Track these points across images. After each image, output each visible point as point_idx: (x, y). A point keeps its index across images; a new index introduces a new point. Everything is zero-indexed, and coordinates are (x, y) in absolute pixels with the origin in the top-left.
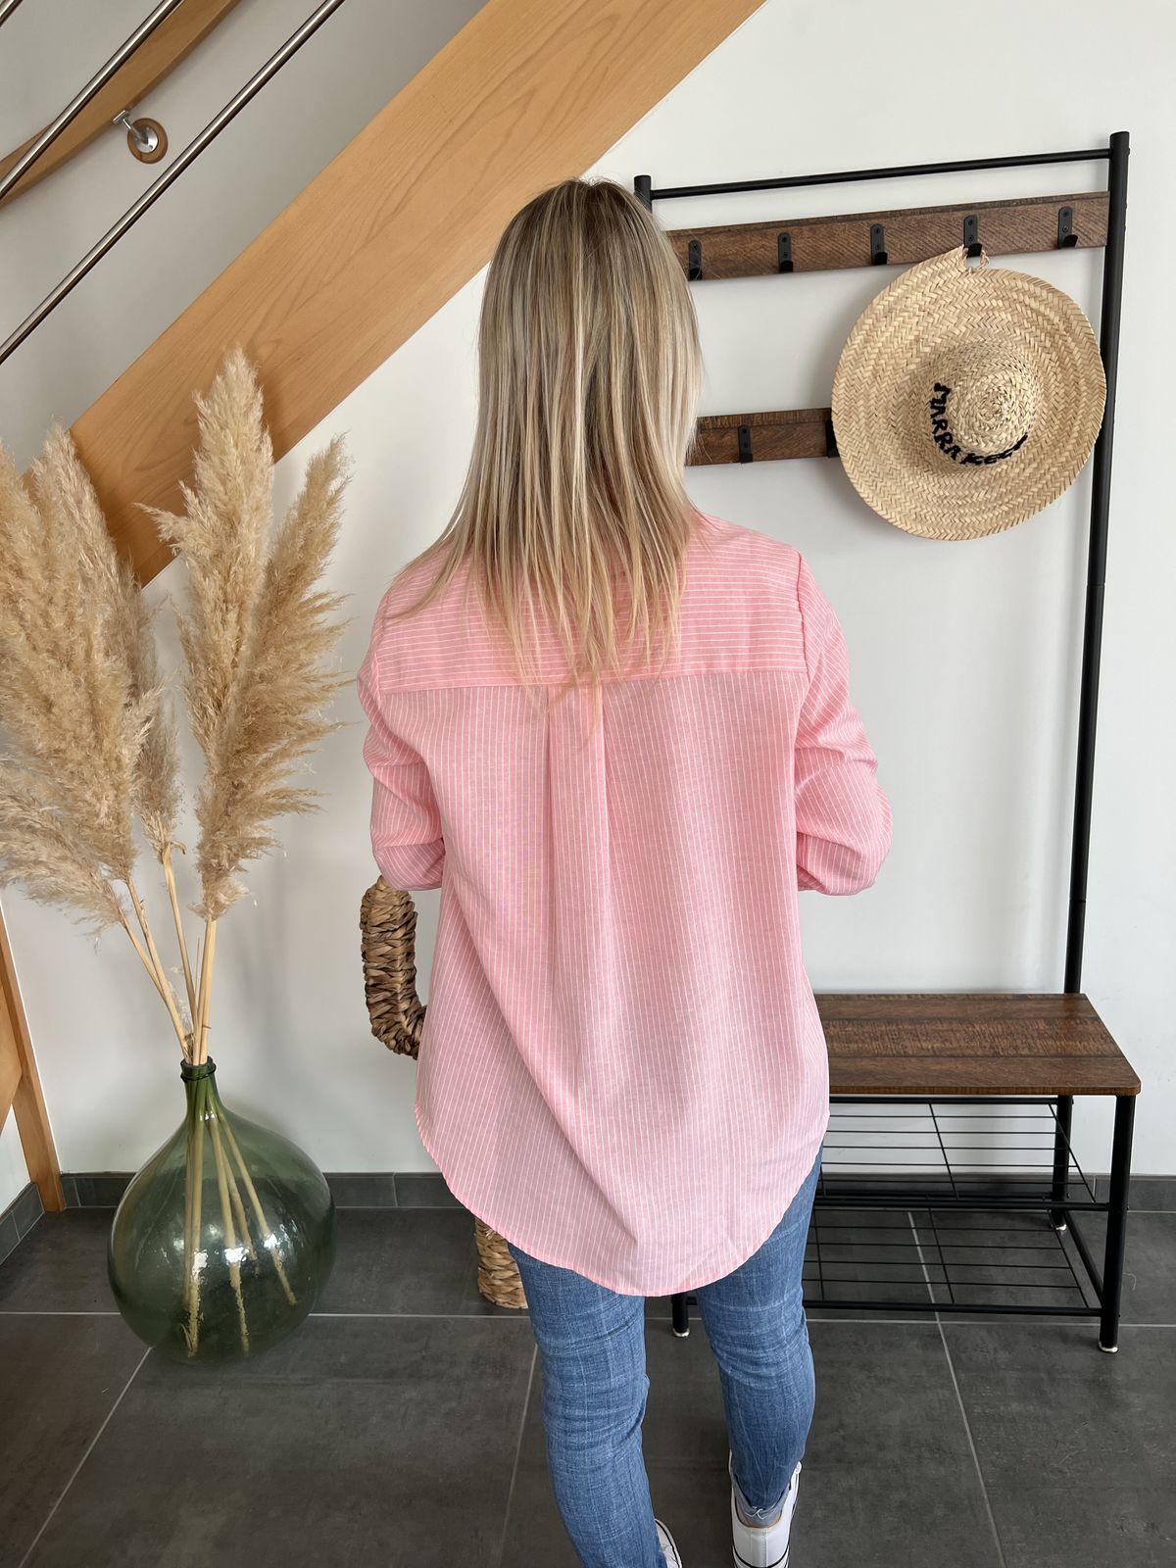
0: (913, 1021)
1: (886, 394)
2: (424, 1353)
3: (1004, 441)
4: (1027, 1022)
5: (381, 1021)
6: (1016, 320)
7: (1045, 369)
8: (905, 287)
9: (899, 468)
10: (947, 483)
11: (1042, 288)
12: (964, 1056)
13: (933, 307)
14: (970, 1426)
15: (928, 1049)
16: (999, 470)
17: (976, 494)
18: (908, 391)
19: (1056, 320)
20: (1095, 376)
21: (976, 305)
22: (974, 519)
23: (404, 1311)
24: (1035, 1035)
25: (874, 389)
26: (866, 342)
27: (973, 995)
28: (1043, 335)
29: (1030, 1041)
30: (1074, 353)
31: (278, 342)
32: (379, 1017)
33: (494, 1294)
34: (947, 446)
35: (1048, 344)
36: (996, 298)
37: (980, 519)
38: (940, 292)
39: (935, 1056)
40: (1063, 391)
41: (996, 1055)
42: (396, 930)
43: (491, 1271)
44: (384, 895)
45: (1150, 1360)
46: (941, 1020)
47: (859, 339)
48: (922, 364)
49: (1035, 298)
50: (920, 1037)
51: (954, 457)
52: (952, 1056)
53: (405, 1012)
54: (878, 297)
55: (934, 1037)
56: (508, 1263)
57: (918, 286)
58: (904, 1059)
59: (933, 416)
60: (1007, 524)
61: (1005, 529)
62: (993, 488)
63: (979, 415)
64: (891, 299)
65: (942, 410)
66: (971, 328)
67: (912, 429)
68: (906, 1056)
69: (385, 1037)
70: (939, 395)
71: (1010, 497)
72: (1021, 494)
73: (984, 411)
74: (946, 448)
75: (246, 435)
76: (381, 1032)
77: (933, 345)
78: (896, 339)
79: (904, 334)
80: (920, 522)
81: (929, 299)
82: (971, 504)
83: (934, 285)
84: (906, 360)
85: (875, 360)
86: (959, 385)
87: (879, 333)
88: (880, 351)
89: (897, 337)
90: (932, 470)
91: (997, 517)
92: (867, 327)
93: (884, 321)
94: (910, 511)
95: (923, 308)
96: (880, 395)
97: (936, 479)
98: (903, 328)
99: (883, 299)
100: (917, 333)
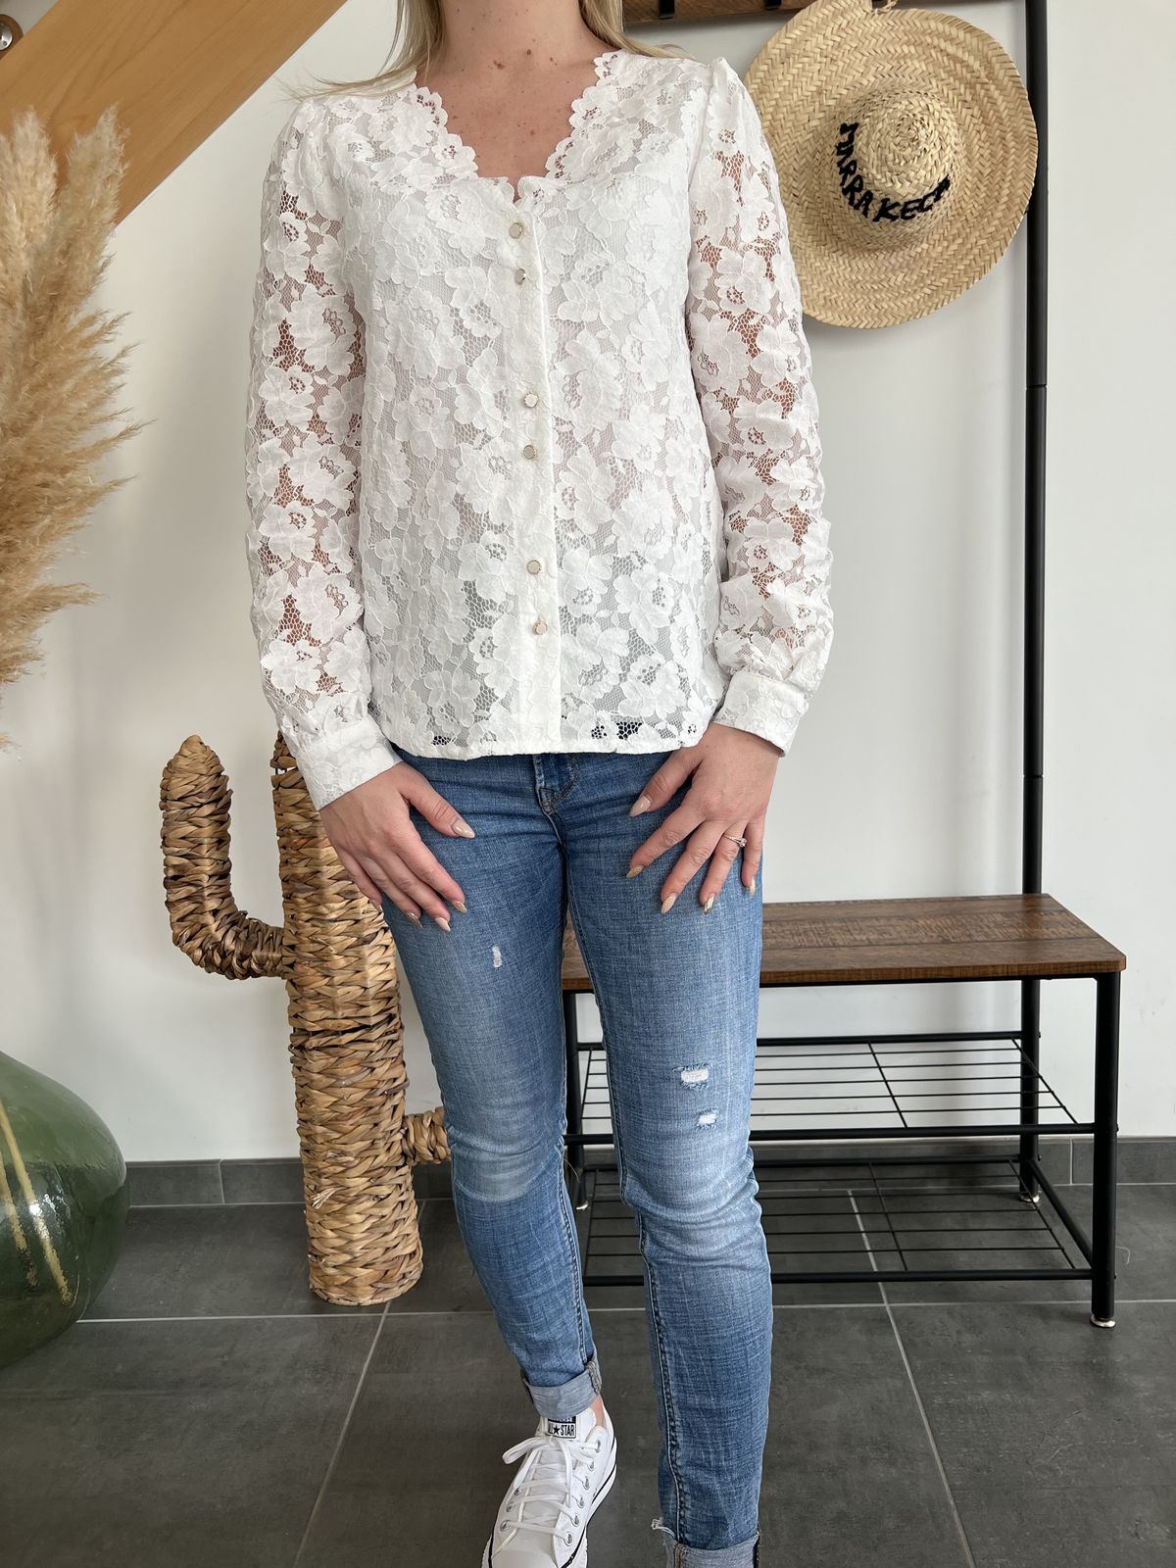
0: (843, 920)
2: (226, 1359)
3: (922, 181)
4: (982, 917)
5: (183, 924)
6: (931, 70)
7: (966, 127)
8: (804, 29)
9: (803, 247)
10: (860, 266)
11: (958, 27)
12: (906, 944)
13: (837, 53)
14: (928, 1419)
15: (861, 940)
16: (919, 250)
17: (894, 278)
18: (810, 150)
19: (976, 66)
20: (1024, 127)
21: (886, 52)
22: (892, 305)
23: (210, 1312)
24: (992, 925)
26: (761, 93)
28: (962, 87)
29: (986, 930)
30: (999, 102)
32: (181, 920)
33: (325, 1290)
34: (858, 196)
35: (969, 98)
36: (908, 43)
37: (899, 304)
38: (844, 35)
39: (870, 945)
40: (989, 151)
41: (946, 942)
42: (202, 805)
43: (323, 1257)
44: (188, 761)
45: (1155, 1339)
46: (878, 918)
48: (825, 118)
49: (952, 40)
50: (852, 931)
51: (865, 213)
52: (892, 945)
53: (215, 912)
54: (773, 39)
55: (870, 931)
56: (343, 1242)
57: (818, 27)
59: (839, 164)
60: (930, 307)
61: (928, 313)
62: (913, 270)
63: (892, 144)
64: (789, 41)
65: (850, 151)
66: (881, 77)
67: (817, 194)
68: (835, 946)
69: (188, 945)
70: (845, 137)
71: (933, 278)
72: (946, 273)
73: (898, 140)
74: (856, 202)
75: (34, 205)
76: (184, 938)
77: (838, 96)
78: (795, 90)
79: (804, 84)
80: (830, 308)
81: (831, 43)
82: (888, 289)
83: (837, 26)
84: (807, 116)
85: (772, 114)
86: (869, 117)
87: (776, 81)
88: (777, 104)
89: (797, 88)
90: (842, 249)
91: (918, 301)
92: (761, 75)
93: (780, 69)
94: (818, 296)
95: (825, 53)
96: (779, 156)
97: (847, 261)
98: (803, 76)
99: (779, 42)
100: (819, 83)
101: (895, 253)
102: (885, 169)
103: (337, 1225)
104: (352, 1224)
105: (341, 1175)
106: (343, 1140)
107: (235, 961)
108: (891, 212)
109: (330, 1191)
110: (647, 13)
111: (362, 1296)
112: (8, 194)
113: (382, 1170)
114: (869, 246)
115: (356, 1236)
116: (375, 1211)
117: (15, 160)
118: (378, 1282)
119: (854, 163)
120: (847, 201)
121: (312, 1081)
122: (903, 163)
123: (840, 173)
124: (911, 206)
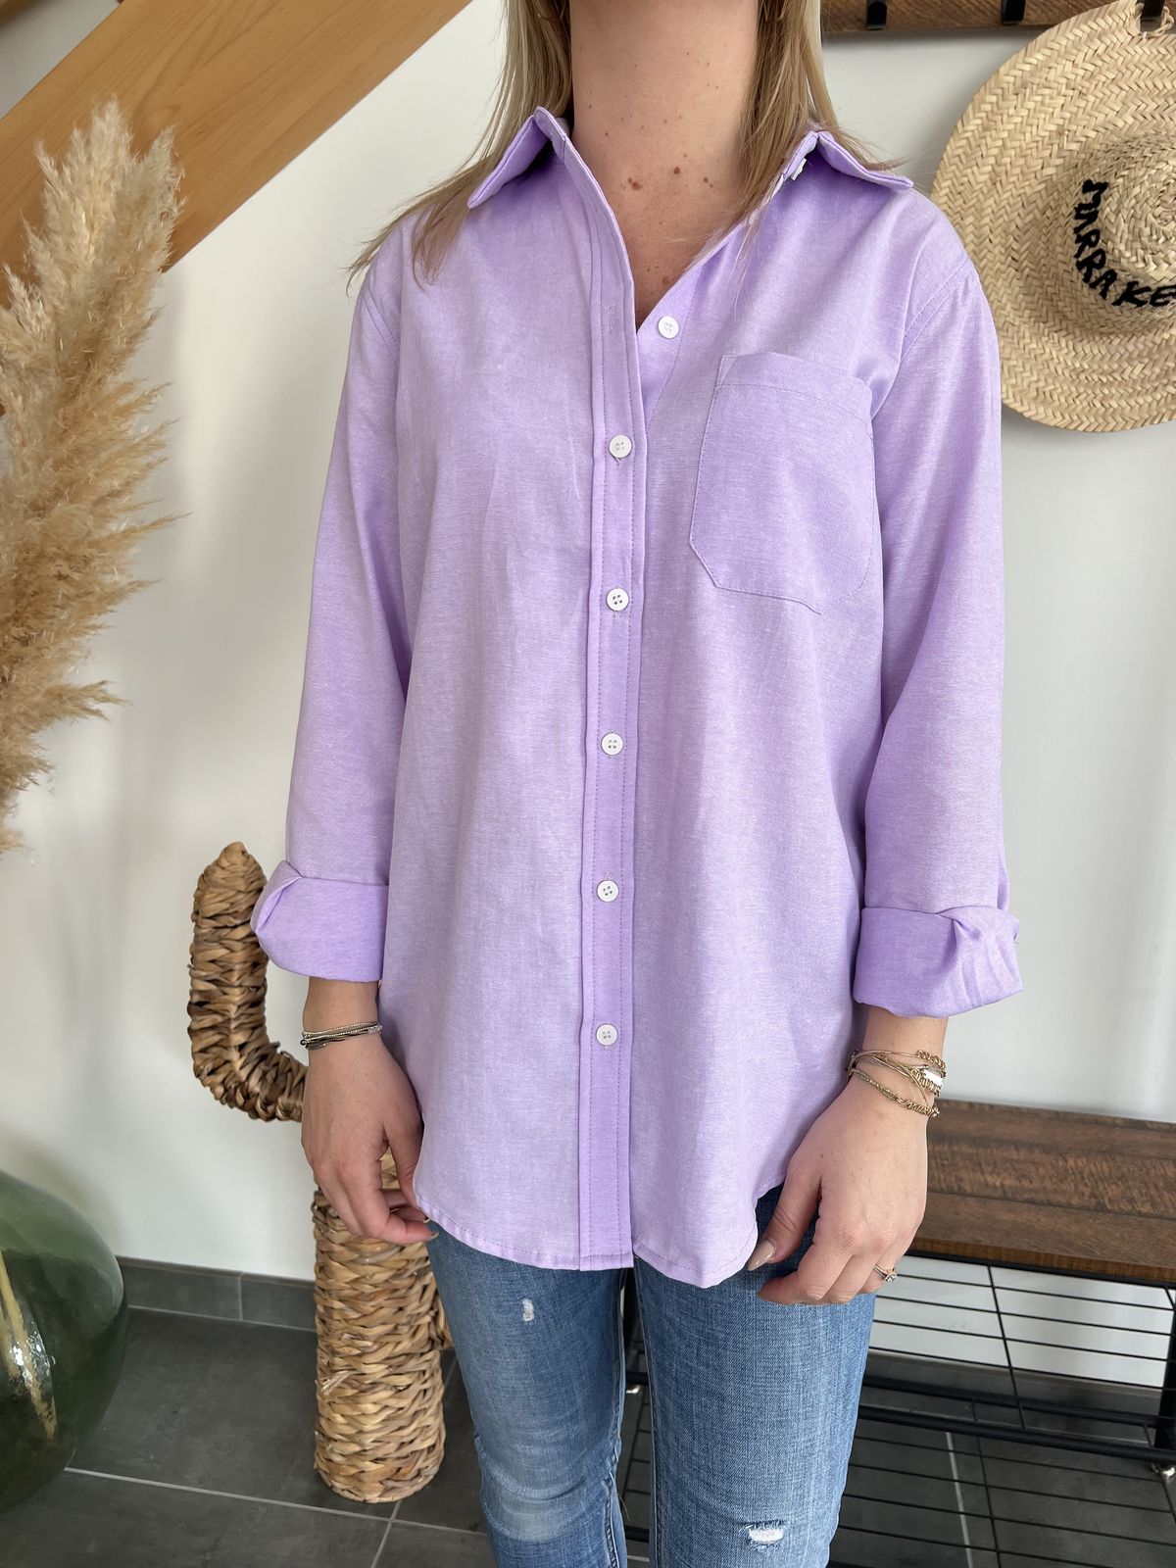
0: (977, 1141)
1: (1009, 209)
2: (208, 1557)
4: (1148, 1163)
5: (206, 1056)
8: (1048, 52)
9: (1017, 323)
10: (1087, 351)
12: (1050, 1204)
13: (1087, 85)
15: (995, 1186)
16: (1166, 336)
17: (1130, 369)
18: (1041, 207)
21: (1151, 86)
22: (1124, 404)
23: (201, 1483)
24: (1161, 1184)
25: (991, 201)
26: (985, 129)
27: (1066, 1114)
29: (1153, 1191)
31: (176, 108)
32: (204, 1051)
33: (330, 1475)
34: (1096, 274)
37: (1133, 403)
38: (1099, 63)
39: (1004, 1198)
41: (1100, 1208)
42: (236, 927)
43: (330, 1439)
44: (224, 874)
46: (1017, 1145)
47: (973, 124)
48: (1065, 167)
50: (983, 1166)
51: (1104, 294)
52: (1031, 1202)
53: (241, 1047)
54: (1008, 63)
55: (1006, 1170)
56: (353, 1431)
57: (1067, 52)
58: (957, 1198)
59: (1077, 230)
60: (1174, 411)
61: (1170, 419)
62: (1155, 361)
63: (1150, 215)
64: (1027, 68)
65: (1092, 217)
66: (1142, 119)
67: (1042, 261)
68: (962, 1193)
69: (209, 1080)
70: (1089, 197)
73: (1160, 209)
74: (1093, 279)
76: (205, 1072)
77: (1084, 139)
78: (1029, 128)
79: (1041, 121)
80: (1043, 402)
81: (1082, 72)
82: (1120, 383)
83: (1091, 52)
84: (1041, 161)
85: (995, 156)
86: (1123, 176)
87: (1005, 117)
88: (1003, 144)
89: (1031, 126)
90: (1067, 329)
91: (1158, 402)
92: (988, 107)
93: (1013, 100)
94: (1029, 386)
95: (1072, 85)
96: (999, 210)
97: (1071, 343)
98: (1040, 111)
99: (1014, 68)
100: (1061, 122)
101: (1134, 338)
102: (1137, 245)
103: (348, 1411)
104: (363, 1414)
105: (356, 1359)
106: (363, 1322)
107: (258, 1104)
108: (1138, 297)
109: (344, 1375)
110: (852, 22)
111: (370, 1492)
112: (78, 201)
113: (403, 1358)
114: (1103, 330)
115: (368, 1428)
116: (393, 1403)
117: (89, 159)
118: (388, 1479)
119: (1097, 232)
120: (1082, 277)
121: (332, 1252)
122: (1162, 239)
123: (1077, 242)
124: (1166, 292)
